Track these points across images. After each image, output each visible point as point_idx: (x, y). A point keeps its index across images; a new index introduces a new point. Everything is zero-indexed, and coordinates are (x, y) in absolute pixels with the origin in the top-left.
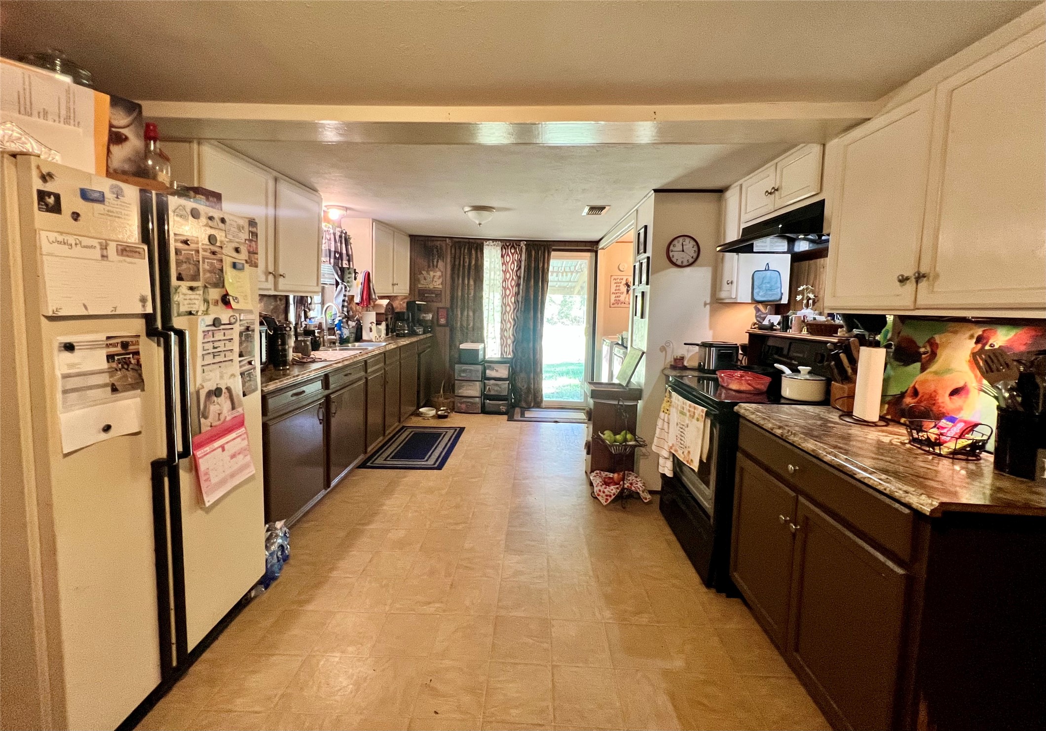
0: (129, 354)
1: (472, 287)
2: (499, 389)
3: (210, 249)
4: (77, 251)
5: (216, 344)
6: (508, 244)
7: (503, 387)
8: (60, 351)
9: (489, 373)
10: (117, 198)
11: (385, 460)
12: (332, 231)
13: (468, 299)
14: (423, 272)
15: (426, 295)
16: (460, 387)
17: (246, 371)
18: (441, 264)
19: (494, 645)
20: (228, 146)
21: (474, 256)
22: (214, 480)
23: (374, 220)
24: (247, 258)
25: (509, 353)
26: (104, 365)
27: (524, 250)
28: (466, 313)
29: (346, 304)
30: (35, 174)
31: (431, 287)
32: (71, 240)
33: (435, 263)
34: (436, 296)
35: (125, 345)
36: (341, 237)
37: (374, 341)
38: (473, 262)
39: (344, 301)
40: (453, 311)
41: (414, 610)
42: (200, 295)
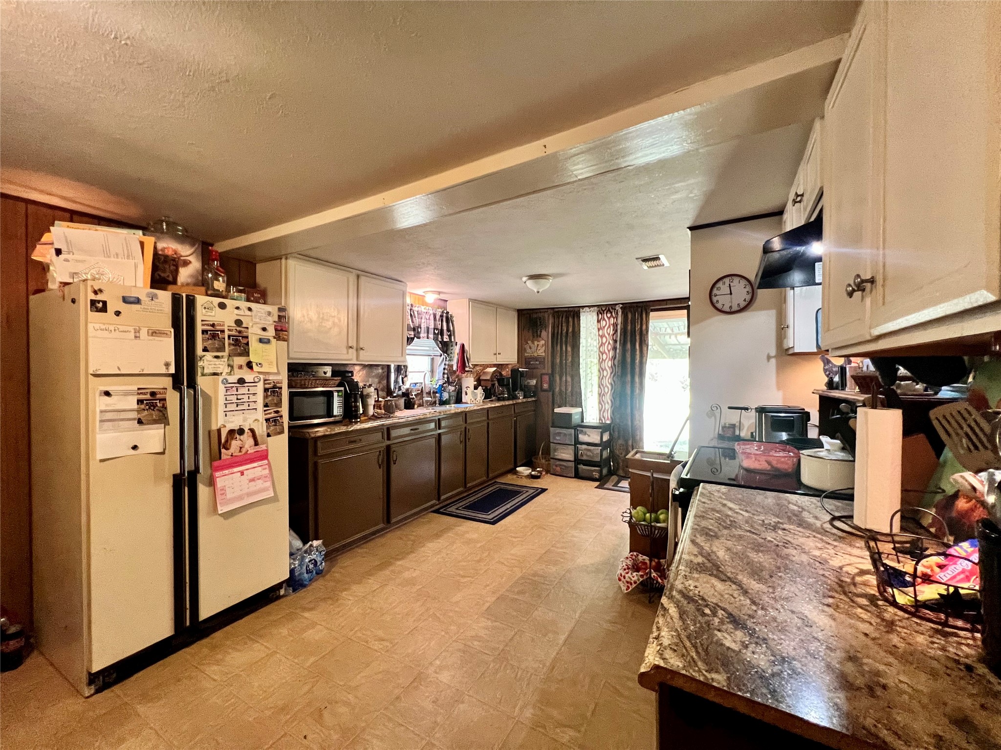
0: (157, 400)
1: (570, 354)
2: (591, 454)
3: (236, 329)
4: (117, 334)
5: (239, 397)
6: (603, 309)
7: (595, 453)
8: (100, 395)
9: (583, 438)
10: (152, 300)
11: (457, 509)
12: (431, 312)
13: (566, 365)
14: (529, 342)
15: (531, 363)
16: (555, 450)
17: (272, 418)
18: (544, 334)
19: (398, 698)
20: (306, 257)
21: (571, 324)
22: (229, 495)
23: (470, 300)
24: (274, 335)
25: (608, 419)
26: (135, 406)
27: (620, 313)
28: (564, 379)
29: (446, 371)
30: (90, 290)
31: (536, 355)
32: (112, 328)
33: (539, 333)
34: (539, 364)
35: (153, 394)
36: (442, 316)
37: (469, 403)
38: (571, 330)
39: (444, 369)
40: (553, 377)
41: (367, 642)
42: (224, 361)
